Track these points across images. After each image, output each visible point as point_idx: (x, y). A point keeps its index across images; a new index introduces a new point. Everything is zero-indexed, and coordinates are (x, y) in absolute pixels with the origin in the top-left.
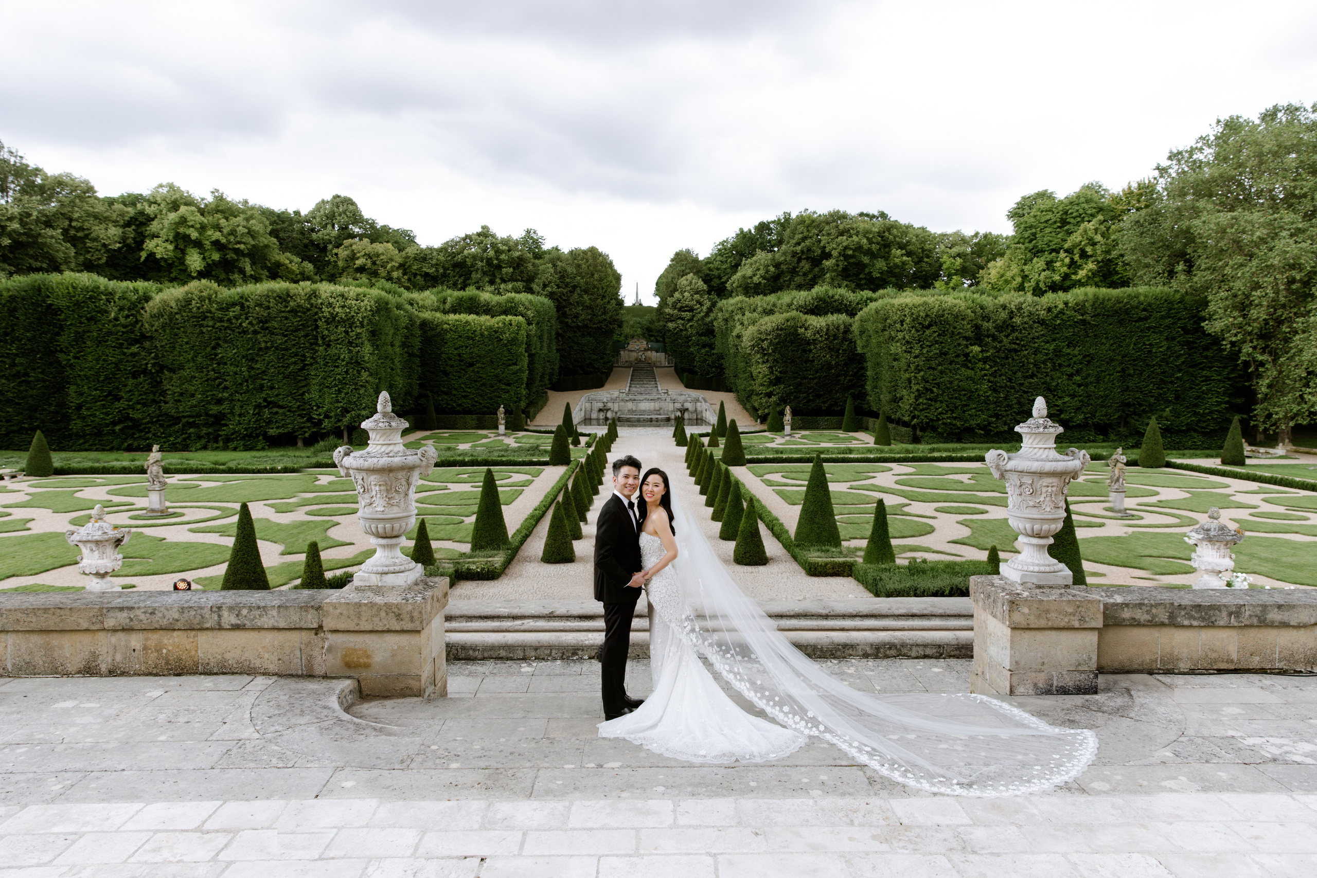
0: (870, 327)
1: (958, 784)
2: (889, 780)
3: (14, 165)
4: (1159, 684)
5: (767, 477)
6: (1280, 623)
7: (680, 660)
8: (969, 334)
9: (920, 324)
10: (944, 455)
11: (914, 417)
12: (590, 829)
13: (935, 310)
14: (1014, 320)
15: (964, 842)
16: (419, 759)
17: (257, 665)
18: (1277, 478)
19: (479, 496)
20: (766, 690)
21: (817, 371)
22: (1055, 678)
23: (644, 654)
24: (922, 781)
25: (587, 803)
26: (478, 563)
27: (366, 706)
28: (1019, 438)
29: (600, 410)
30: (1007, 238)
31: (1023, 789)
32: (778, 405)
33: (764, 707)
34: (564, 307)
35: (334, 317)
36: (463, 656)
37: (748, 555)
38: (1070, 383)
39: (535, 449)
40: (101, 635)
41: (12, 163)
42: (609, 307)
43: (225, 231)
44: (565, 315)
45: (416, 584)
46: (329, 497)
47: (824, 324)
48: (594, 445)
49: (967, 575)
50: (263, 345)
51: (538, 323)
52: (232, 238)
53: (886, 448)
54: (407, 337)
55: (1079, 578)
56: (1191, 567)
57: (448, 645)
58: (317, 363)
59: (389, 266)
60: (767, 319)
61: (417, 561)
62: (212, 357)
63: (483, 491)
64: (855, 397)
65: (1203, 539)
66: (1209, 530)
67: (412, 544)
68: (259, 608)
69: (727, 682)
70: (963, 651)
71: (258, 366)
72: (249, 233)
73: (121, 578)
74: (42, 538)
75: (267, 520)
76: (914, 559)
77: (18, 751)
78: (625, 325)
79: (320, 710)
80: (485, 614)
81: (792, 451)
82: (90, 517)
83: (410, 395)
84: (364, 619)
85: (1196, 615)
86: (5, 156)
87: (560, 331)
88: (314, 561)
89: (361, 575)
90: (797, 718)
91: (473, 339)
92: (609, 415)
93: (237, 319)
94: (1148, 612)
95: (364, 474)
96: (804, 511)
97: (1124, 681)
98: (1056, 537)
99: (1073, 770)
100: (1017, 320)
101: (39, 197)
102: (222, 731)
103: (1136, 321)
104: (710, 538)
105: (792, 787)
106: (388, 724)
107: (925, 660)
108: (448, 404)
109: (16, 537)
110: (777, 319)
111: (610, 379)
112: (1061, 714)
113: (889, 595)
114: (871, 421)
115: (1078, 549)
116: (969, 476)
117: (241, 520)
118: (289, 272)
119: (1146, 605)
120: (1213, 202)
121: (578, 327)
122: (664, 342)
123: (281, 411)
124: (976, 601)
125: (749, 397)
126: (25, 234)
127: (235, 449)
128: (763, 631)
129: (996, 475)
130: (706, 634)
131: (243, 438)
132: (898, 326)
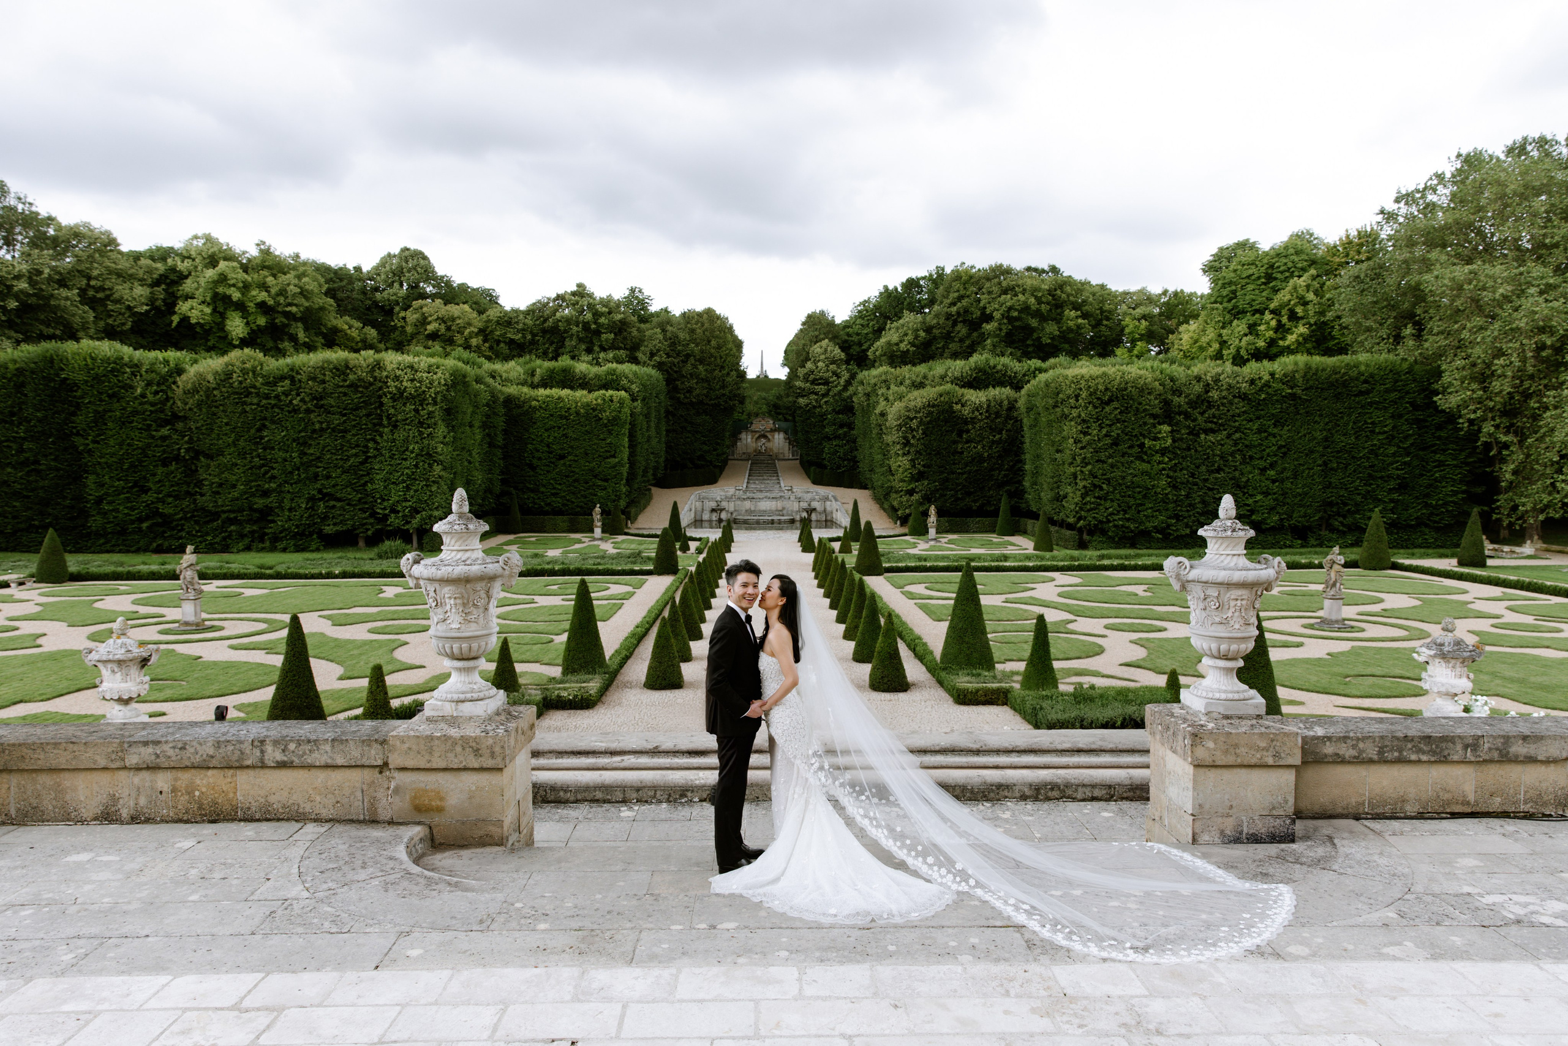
0: (1039, 403)
1: (1131, 948)
2: (1051, 943)
3: (22, 213)
4: (1367, 831)
5: (908, 588)
6: (1526, 757)
7: (807, 802)
8: (1157, 411)
9: (1098, 399)
10: (1116, 562)
11: (1080, 519)
12: (701, 1001)
13: (1116, 383)
14: (1210, 394)
15: (1139, 1016)
16: (501, 919)
17: (308, 809)
18: (1524, 582)
19: (572, 611)
20: (907, 838)
21: (966, 465)
22: (1245, 824)
23: (764, 795)
24: (1089, 944)
25: (697, 971)
26: (570, 689)
27: (439, 856)
28: (1202, 543)
29: (713, 510)
30: (1202, 296)
31: (1207, 954)
32: (921, 504)
33: (905, 858)
34: (675, 380)
35: (401, 392)
36: (552, 798)
37: (886, 680)
38: (1263, 478)
39: (636, 556)
40: (123, 774)
41: (20, 211)
42: (729, 379)
43: (273, 291)
44: (676, 389)
45: (498, 714)
46: (395, 612)
47: (984, 399)
48: (706, 551)
49: (1142, 704)
50: (317, 426)
51: (644, 400)
52: (282, 300)
53: (1048, 555)
54: (488, 416)
55: (1273, 707)
56: (1422, 688)
57: (535, 785)
58: (382, 455)
59: (467, 332)
60: (916, 393)
61: (498, 686)
62: (257, 441)
63: (575, 605)
64: (1011, 495)
65: (1435, 656)
66: (1442, 645)
67: (492, 666)
68: (309, 741)
69: (862, 829)
70: (1138, 793)
71: (311, 451)
72: (301, 293)
73: (149, 705)
74: (55, 657)
75: (323, 634)
76: (1081, 684)
77: (23, 913)
78: (748, 401)
79: (385, 861)
80: (579, 749)
81: (937, 558)
82: (111, 632)
83: (491, 492)
84: (437, 754)
85: (1425, 748)
86: (12, 203)
87: (671, 409)
88: (378, 687)
89: (434, 703)
90: (943, 871)
91: (566, 418)
92: (724, 516)
93: (287, 396)
94: (1354, 747)
95: (437, 585)
96: (951, 628)
97: (1326, 827)
98: (1246, 658)
99: (1267, 932)
100: (1214, 394)
101: (51, 252)
102: (265, 890)
103: (1355, 396)
104: (841, 659)
105: (938, 952)
106: (465, 878)
107: (1094, 803)
108: (535, 504)
109: (24, 656)
110: (929, 393)
111: (724, 474)
112: (1253, 866)
113: (1051, 726)
114: (1030, 523)
115: (1272, 673)
116: (1145, 587)
117: (290, 635)
118: (348, 339)
119: (1351, 739)
120: (1448, 254)
121: (692, 404)
122: (794, 421)
123: (339, 504)
124: (1153, 734)
125: (887, 496)
126: (34, 295)
127: (284, 550)
128: (904, 769)
129: (1176, 586)
130: (837, 772)
131: (294, 537)
132: (1072, 401)
